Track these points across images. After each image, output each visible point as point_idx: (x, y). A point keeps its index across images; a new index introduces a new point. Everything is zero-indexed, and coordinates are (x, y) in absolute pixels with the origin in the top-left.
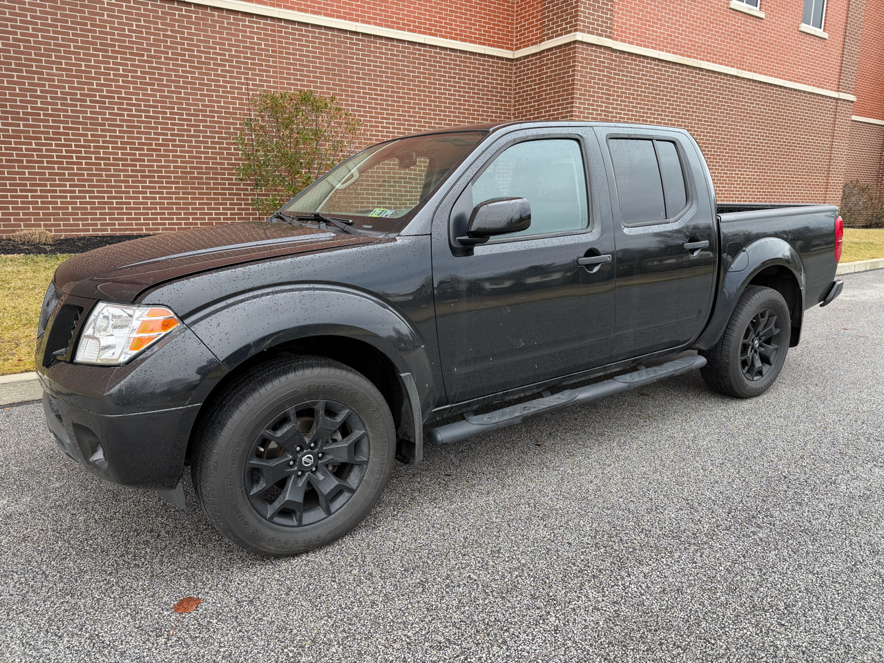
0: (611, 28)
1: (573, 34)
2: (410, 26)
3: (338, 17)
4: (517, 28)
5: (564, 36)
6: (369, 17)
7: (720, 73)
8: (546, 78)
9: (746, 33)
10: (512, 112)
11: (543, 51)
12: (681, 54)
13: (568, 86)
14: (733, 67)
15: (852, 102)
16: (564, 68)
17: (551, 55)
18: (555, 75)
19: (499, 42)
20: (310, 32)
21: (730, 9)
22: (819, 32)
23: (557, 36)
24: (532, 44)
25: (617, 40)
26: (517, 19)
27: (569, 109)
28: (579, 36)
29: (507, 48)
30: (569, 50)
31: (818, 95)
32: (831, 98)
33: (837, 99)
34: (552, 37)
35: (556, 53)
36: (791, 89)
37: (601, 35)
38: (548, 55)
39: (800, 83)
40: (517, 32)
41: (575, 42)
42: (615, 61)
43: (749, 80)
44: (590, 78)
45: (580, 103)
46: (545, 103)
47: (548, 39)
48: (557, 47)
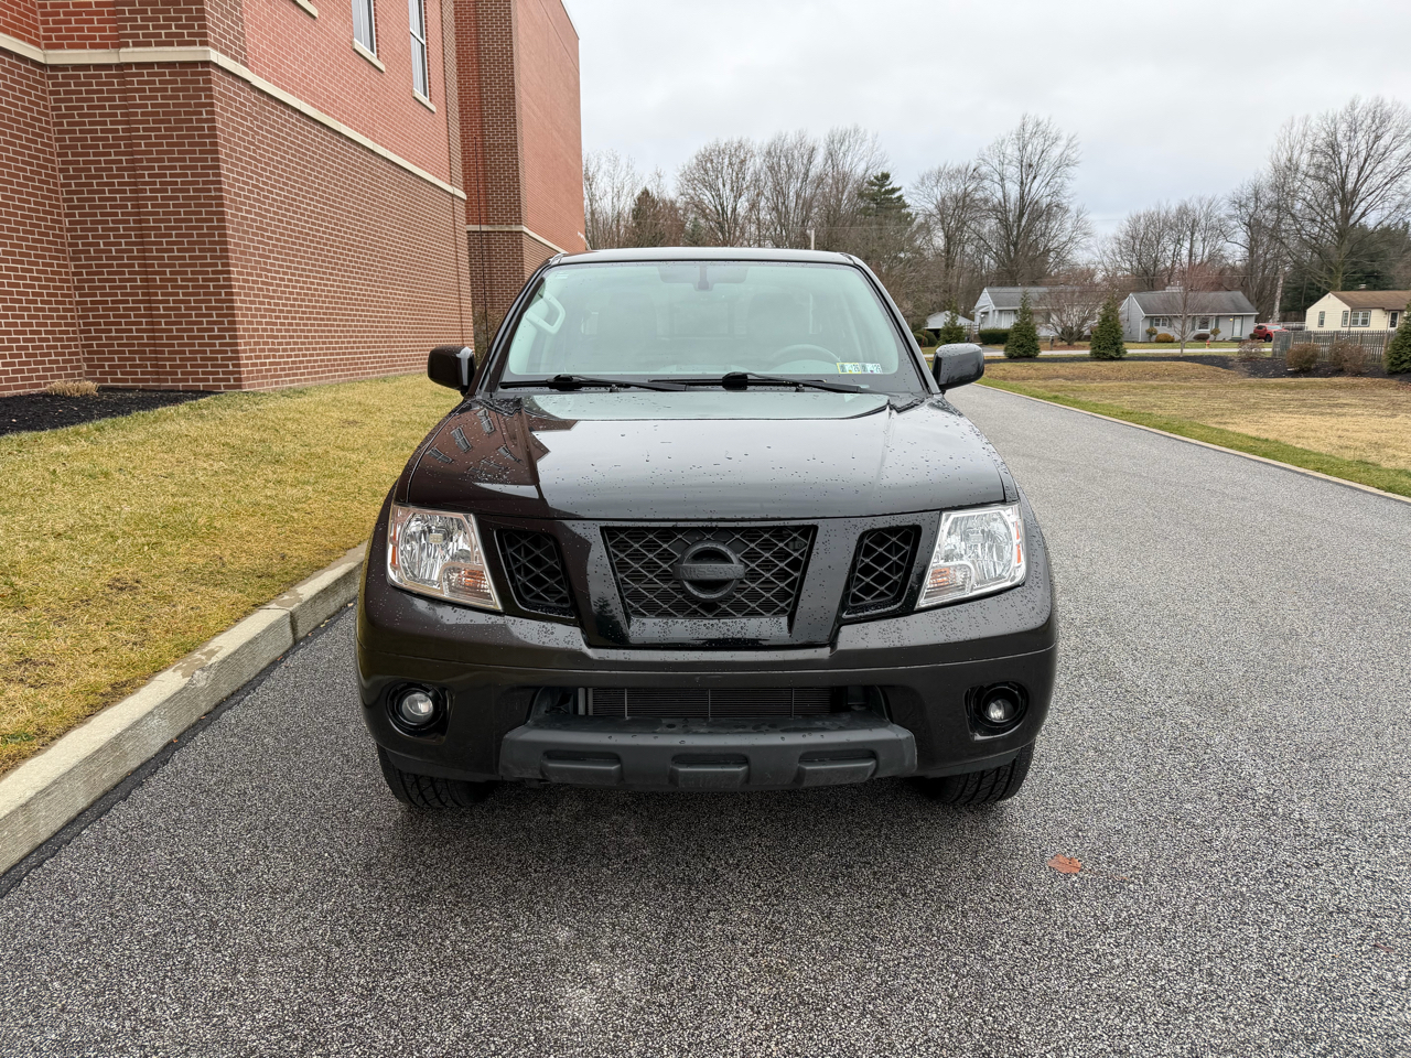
0: (245, 50)
1: (198, 48)
4: (43, 6)
5: (176, 48)
7: (358, 144)
8: (144, 114)
9: (371, 89)
10: (58, 166)
11: (127, 65)
12: (319, 108)
13: (201, 137)
14: (366, 136)
15: (465, 201)
16: (187, 105)
17: (150, 75)
18: (166, 114)
19: (14, 26)
21: (353, 49)
22: (426, 100)
23: (159, 44)
24: (93, 46)
25: (253, 70)
27: (211, 179)
28: (215, 56)
29: (31, 42)
30: (194, 74)
31: (438, 187)
32: (448, 193)
34: (148, 44)
35: (163, 74)
36: (418, 177)
37: (237, 59)
38: (140, 75)
40: (43, 14)
41: (207, 63)
42: (256, 105)
43: (383, 158)
44: (234, 128)
45: (228, 170)
46: (149, 160)
47: (136, 44)
48: (161, 65)
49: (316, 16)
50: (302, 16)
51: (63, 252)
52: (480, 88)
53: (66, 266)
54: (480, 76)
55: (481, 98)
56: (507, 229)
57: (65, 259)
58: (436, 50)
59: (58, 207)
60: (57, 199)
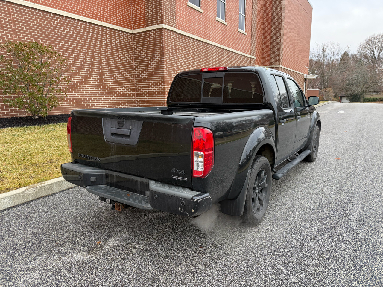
0: (176, 24)
1: (161, 24)
2: (83, 13)
3: (46, 5)
4: (133, 20)
5: (157, 25)
6: (62, 7)
7: (215, 46)
8: (150, 43)
9: (222, 30)
10: (133, 57)
11: (147, 31)
12: (201, 37)
13: (160, 47)
14: (218, 43)
15: (255, 59)
16: (158, 39)
17: (151, 33)
18: (154, 42)
19: (125, 25)
20: (30, 11)
21: (216, 20)
22: (244, 32)
23: (153, 25)
24: (141, 28)
25: (178, 29)
26: (133, 16)
27: (162, 58)
28: (164, 26)
29: (129, 28)
30: (160, 31)
31: (245, 56)
32: (249, 57)
33: (251, 58)
34: (151, 25)
35: (154, 32)
36: (237, 53)
37: (172, 26)
38: (150, 33)
39: (240, 51)
40: (133, 22)
41: (162, 28)
42: (178, 38)
43: (224, 49)
44: (169, 44)
45: (166, 55)
46: (150, 54)
47: (149, 26)
48: (154, 30)
49: (203, 12)
50: (198, 13)
51: (133, 78)
52: (271, 27)
53: (134, 81)
54: (271, 23)
55: (271, 29)
56: (275, 66)
57: (133, 80)
58: (249, 17)
59: (133, 67)
60: (133, 65)
